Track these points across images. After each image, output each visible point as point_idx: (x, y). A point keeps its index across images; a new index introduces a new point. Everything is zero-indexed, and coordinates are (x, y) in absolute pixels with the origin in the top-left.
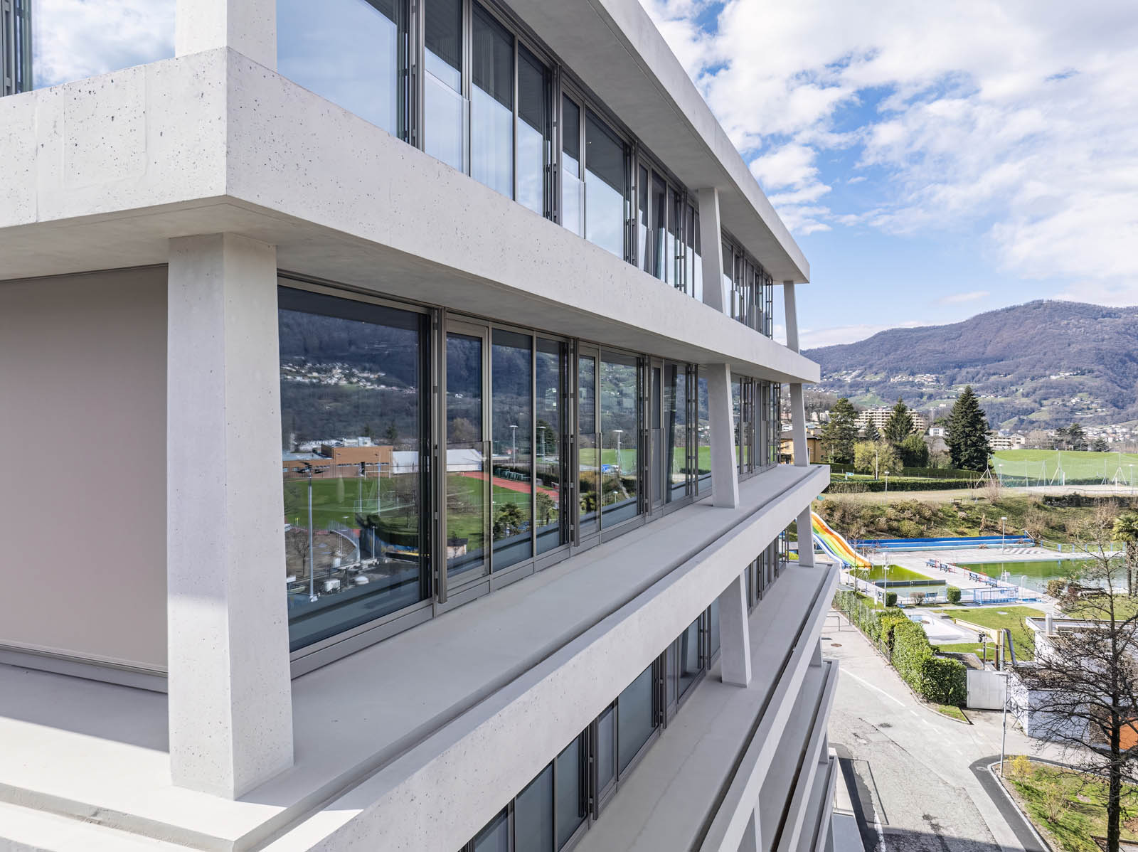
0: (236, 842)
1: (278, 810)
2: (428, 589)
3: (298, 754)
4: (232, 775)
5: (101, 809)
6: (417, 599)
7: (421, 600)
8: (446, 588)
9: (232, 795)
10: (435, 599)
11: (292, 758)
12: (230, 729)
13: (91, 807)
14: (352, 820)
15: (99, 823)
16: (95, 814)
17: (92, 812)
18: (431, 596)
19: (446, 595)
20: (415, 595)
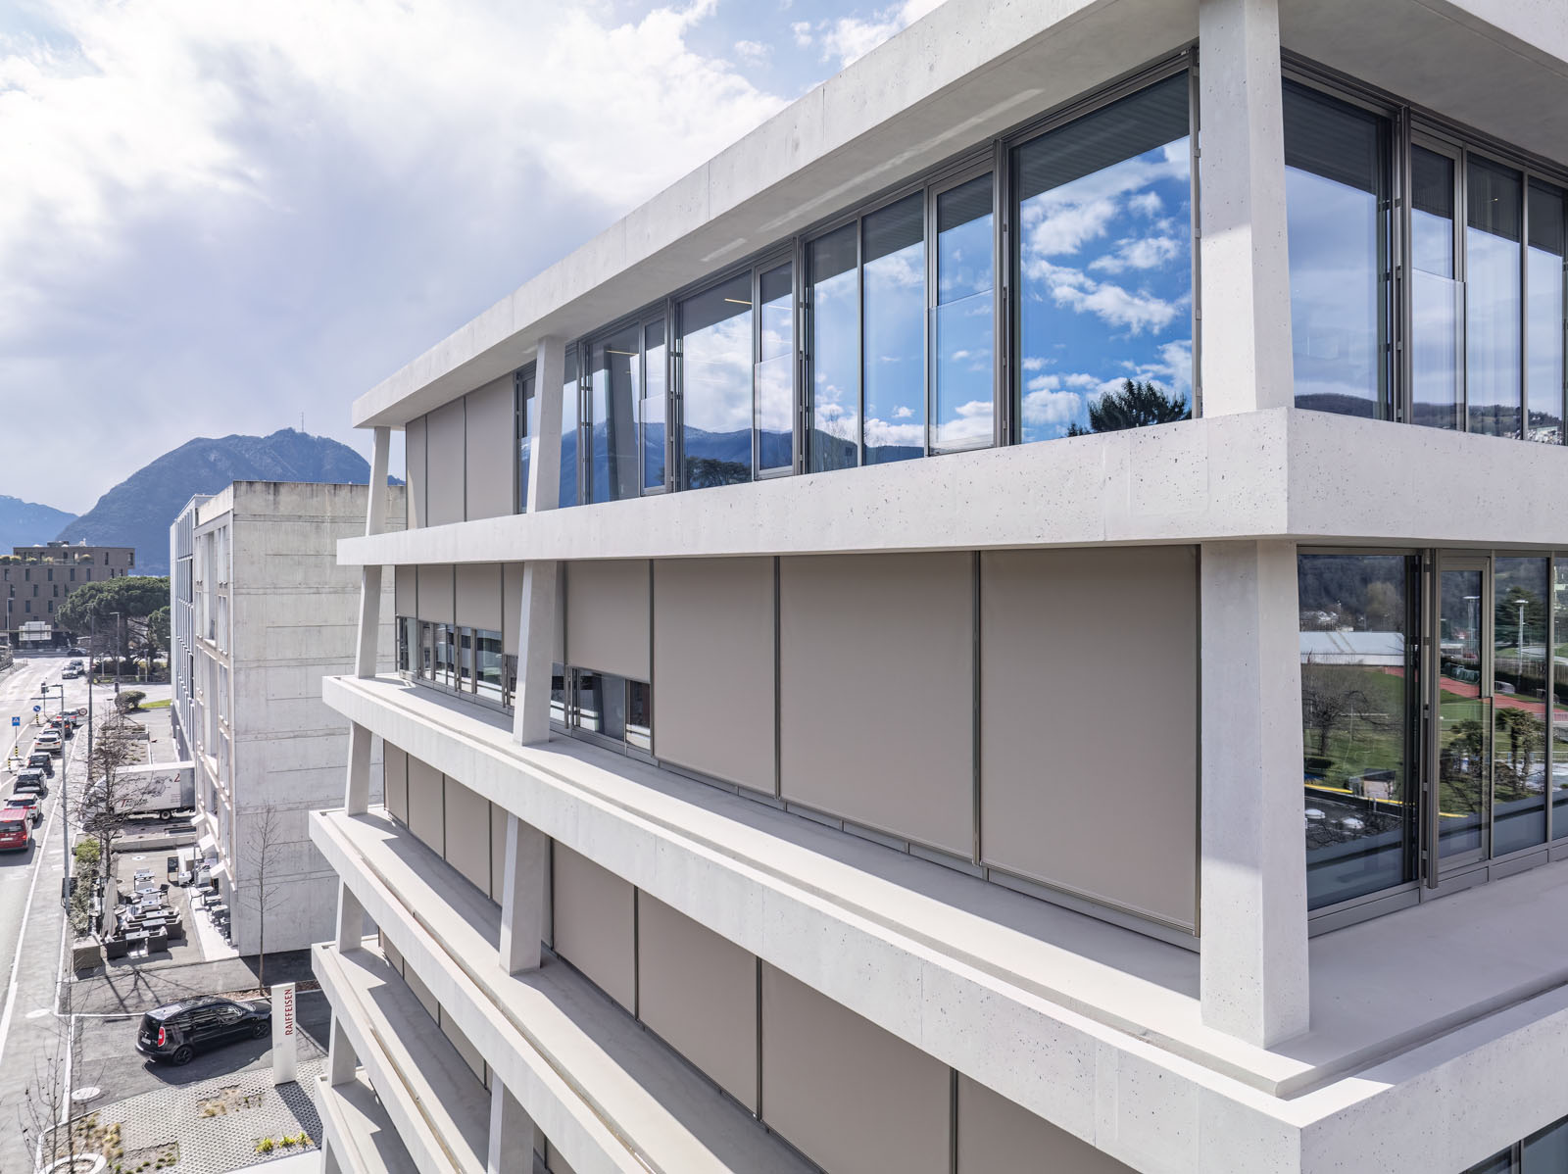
0: (1279, 1084)
1: (1307, 1067)
2: (1414, 870)
3: (1313, 1023)
4: (1263, 1026)
5: (1151, 1031)
6: (1399, 880)
7: (1404, 881)
8: (1436, 872)
9: (1262, 1045)
10: (1422, 882)
11: (1308, 1025)
12: (1262, 985)
13: (1141, 1027)
14: (1384, 1092)
15: (1148, 1042)
16: (1144, 1034)
17: (1141, 1031)
18: (1417, 878)
19: (1436, 878)
20: (1395, 874)
